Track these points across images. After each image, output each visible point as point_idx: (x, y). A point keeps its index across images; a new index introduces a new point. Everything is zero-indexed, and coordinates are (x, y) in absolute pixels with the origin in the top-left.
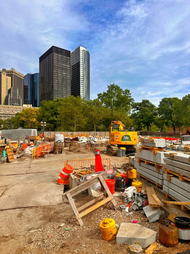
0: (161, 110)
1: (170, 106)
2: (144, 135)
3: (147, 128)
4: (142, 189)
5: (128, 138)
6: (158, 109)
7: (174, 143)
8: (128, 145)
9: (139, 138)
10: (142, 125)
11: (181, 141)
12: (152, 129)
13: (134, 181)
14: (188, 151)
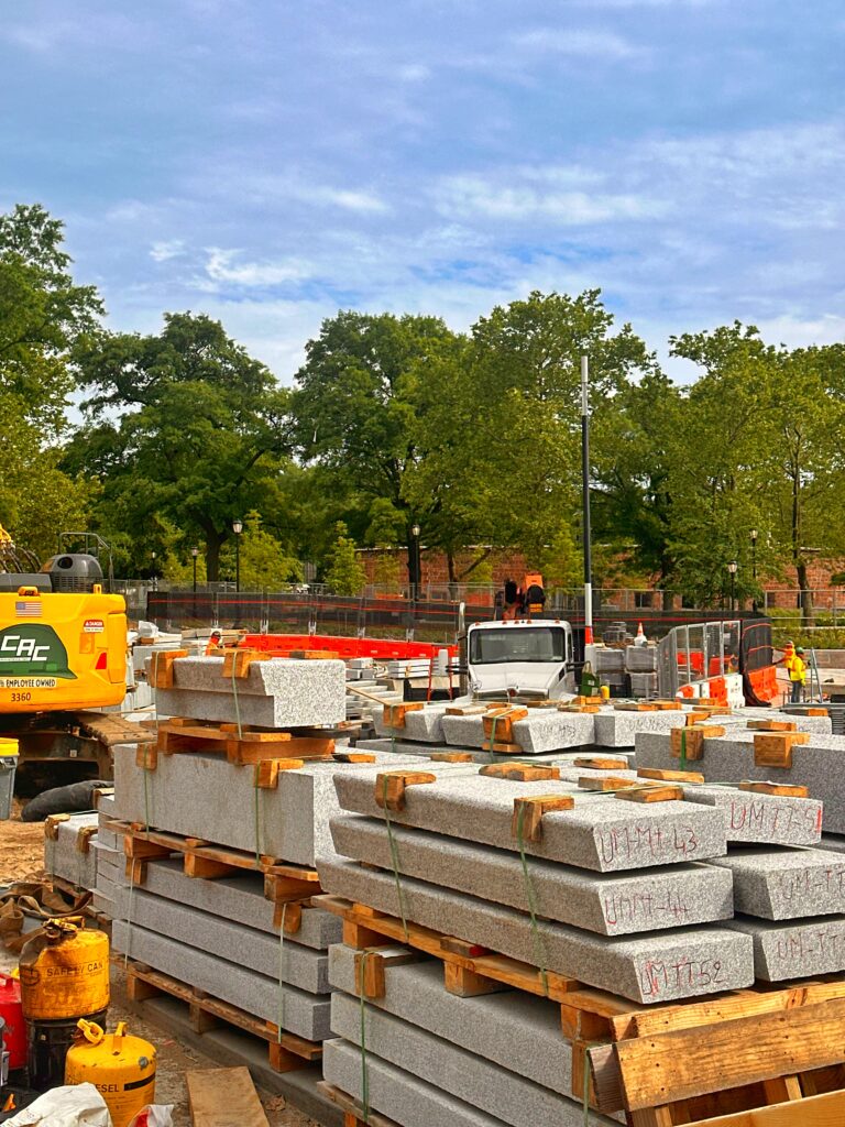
0: (315, 414)
1: (386, 380)
2: (180, 617)
3: (207, 559)
4: (151, 1099)
5: (41, 653)
6: (298, 402)
7: (414, 685)
8: (39, 709)
9: (140, 642)
10: (162, 530)
11: (463, 661)
12: (248, 572)
13: (87, 1033)
14: (509, 749)
